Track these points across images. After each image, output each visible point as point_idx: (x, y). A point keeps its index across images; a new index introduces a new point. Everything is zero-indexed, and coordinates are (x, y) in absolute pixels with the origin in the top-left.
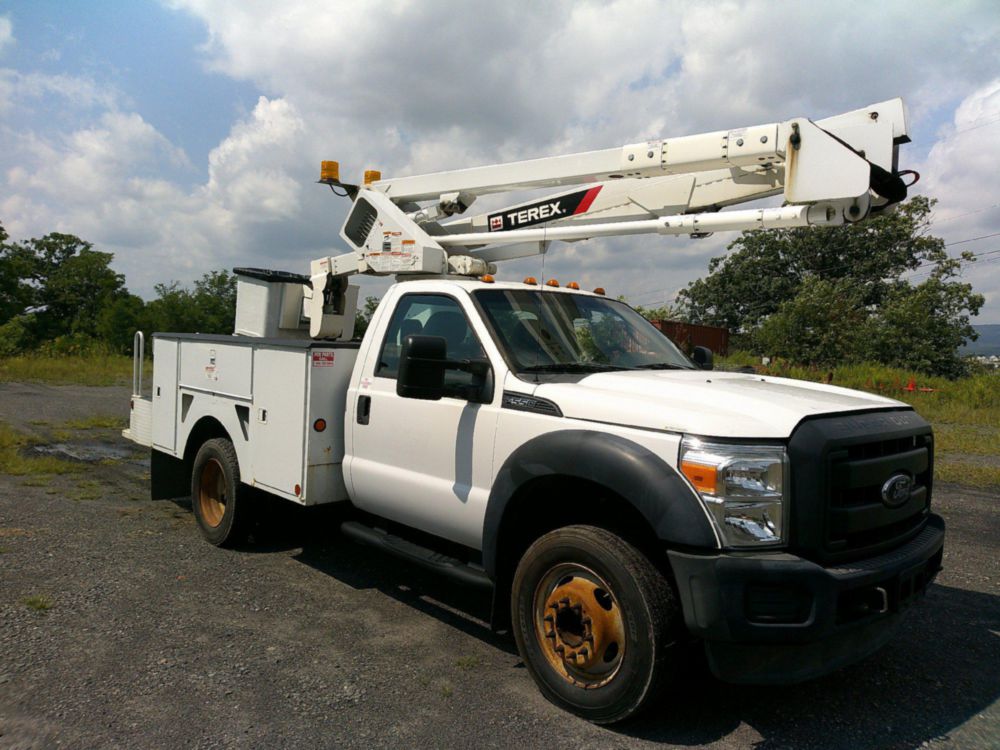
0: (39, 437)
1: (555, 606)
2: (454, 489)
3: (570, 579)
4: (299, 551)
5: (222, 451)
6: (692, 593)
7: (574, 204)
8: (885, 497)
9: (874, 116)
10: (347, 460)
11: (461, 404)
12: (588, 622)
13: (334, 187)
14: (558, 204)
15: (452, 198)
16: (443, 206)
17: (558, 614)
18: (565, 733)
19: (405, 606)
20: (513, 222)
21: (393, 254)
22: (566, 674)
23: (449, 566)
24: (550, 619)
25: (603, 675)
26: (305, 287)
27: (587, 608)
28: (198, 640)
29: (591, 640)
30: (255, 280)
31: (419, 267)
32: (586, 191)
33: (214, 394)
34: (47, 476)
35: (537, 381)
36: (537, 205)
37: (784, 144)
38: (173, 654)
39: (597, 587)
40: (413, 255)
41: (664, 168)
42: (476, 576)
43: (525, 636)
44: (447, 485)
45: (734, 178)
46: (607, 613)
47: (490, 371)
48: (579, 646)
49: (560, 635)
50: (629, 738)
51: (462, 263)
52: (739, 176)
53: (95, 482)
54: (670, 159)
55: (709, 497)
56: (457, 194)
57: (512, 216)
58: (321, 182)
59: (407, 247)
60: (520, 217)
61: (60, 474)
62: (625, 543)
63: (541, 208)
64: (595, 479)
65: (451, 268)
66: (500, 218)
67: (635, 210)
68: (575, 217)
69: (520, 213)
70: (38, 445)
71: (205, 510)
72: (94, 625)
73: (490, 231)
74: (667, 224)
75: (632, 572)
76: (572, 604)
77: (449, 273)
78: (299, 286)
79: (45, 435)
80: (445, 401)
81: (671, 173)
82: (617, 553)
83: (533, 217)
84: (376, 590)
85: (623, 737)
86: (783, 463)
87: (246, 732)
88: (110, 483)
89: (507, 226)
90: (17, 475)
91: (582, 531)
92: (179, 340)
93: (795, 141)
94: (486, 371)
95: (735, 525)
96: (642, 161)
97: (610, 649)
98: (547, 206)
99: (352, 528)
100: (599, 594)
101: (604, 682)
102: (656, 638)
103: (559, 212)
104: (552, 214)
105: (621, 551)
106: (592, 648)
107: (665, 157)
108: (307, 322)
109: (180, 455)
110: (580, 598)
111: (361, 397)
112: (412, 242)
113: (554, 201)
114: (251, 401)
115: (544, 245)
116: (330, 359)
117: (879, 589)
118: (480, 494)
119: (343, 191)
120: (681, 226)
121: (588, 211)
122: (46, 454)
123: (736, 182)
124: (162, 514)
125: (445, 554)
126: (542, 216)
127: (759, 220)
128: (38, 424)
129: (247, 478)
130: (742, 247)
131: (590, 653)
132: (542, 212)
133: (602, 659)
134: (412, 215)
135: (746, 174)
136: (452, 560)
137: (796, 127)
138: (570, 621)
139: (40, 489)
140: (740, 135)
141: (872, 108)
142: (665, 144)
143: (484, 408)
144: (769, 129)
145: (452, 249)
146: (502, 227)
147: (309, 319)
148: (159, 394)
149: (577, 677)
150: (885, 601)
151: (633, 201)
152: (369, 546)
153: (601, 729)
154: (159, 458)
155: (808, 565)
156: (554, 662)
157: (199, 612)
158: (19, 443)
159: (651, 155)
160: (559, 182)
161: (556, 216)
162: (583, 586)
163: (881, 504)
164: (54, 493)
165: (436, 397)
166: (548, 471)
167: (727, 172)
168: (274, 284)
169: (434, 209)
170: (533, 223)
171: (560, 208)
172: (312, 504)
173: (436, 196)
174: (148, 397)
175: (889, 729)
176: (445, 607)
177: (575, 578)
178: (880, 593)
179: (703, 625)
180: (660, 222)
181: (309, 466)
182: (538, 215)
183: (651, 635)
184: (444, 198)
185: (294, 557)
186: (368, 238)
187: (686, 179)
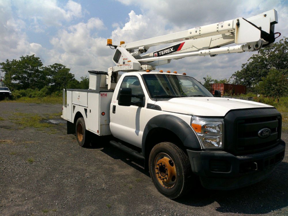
0: (45, 118)
1: (158, 165)
2: (135, 132)
3: (163, 157)
4: (103, 148)
5: (82, 121)
6: (193, 162)
7: (177, 48)
8: (259, 135)
9: (265, 15)
10: (111, 124)
11: (137, 107)
12: (167, 170)
13: (111, 46)
14: (172, 48)
15: (142, 48)
16: (140, 50)
17: (159, 167)
18: (161, 201)
19: (126, 164)
20: (160, 54)
21: (125, 65)
22: (163, 184)
23: (135, 153)
24: (157, 168)
25: (172, 185)
26: (107, 75)
27: (166, 165)
28: (69, 171)
29: (167, 175)
30: (93, 74)
31: (132, 69)
32: (180, 44)
33: (80, 105)
34: (44, 128)
35: (156, 101)
36: (167, 49)
37: (235, 26)
38: (61, 174)
39: (170, 160)
40: (131, 65)
41: (200, 36)
42: (141, 156)
43: (152, 173)
44: (134, 130)
45: (223, 37)
46: (172, 167)
47: (144, 97)
48: (165, 176)
49: (160, 173)
50: (179, 203)
51: (145, 67)
52: (225, 37)
53: (56, 130)
54: (202, 33)
55: (199, 134)
56: (143, 47)
58: (107, 45)
59: (129, 63)
60: (162, 53)
61: (48, 127)
62: (178, 147)
63: (168, 50)
64: (168, 129)
65: (141, 68)
66: (157, 53)
67: (194, 49)
68: (177, 52)
69: (162, 52)
70: (44, 120)
71: (79, 137)
72: (44, 166)
73: (154, 57)
74: (201, 53)
75: (178, 155)
76: (163, 164)
77: (141, 70)
78: (105, 75)
79: (47, 117)
80: (132, 106)
81: (202, 37)
82: (174, 150)
83: (165, 53)
84: (120, 160)
85: (177, 203)
86: (223, 124)
87: (74, 195)
88: (60, 130)
89: (159, 55)
90: (37, 128)
91: (166, 144)
92: (72, 91)
93: (238, 25)
94: (143, 97)
95: (208, 142)
96: (194, 34)
97: (173, 178)
98: (169, 49)
99: (112, 142)
100: (170, 162)
101: (172, 187)
102: (184, 175)
103: (173, 51)
104: (171, 51)
105: (176, 150)
106: (168, 177)
107: (200, 32)
108: (107, 85)
109: (73, 122)
110: (165, 163)
111: (113, 106)
112: (130, 61)
113: (171, 47)
114: (87, 107)
115: (169, 60)
116: (106, 95)
117: (255, 163)
118: (141, 133)
119: (114, 48)
120: (205, 53)
121: (181, 49)
122: (46, 122)
123: (224, 39)
124: (70, 138)
125: (134, 150)
126: (168, 52)
127: (228, 50)
128: (46, 114)
129: (87, 129)
130: (252, 60)
131: (167, 178)
132: (168, 51)
133: (171, 181)
134: (132, 54)
135: (227, 36)
136: (136, 151)
137: (238, 20)
138: (163, 169)
139: (41, 131)
140: (222, 24)
141: (265, 13)
142: (200, 28)
143: (142, 108)
144: (230, 22)
145: (142, 63)
146: (157, 56)
147: (108, 84)
148: (68, 106)
149: (165, 185)
150: (257, 167)
151: (194, 46)
152: (116, 148)
153: (171, 200)
154: (69, 123)
155: (230, 155)
156: (160, 181)
157: (72, 164)
158: (40, 119)
159: (196, 32)
160: (173, 41)
161: (172, 52)
162: (166, 159)
163: (258, 137)
164: (45, 132)
165: (129, 105)
166: (156, 126)
167: (221, 36)
168: (98, 75)
169: (137, 51)
170: (166, 54)
171: (173, 49)
172: (101, 135)
173: (138, 48)
174: (66, 107)
175: (262, 206)
176: (137, 165)
177: (164, 157)
178: (255, 164)
179: (197, 171)
180: (199, 52)
181: (101, 125)
182: (167, 52)
183: (183, 174)
184: (140, 48)
185: (101, 150)
186: (119, 61)
187: (209, 38)
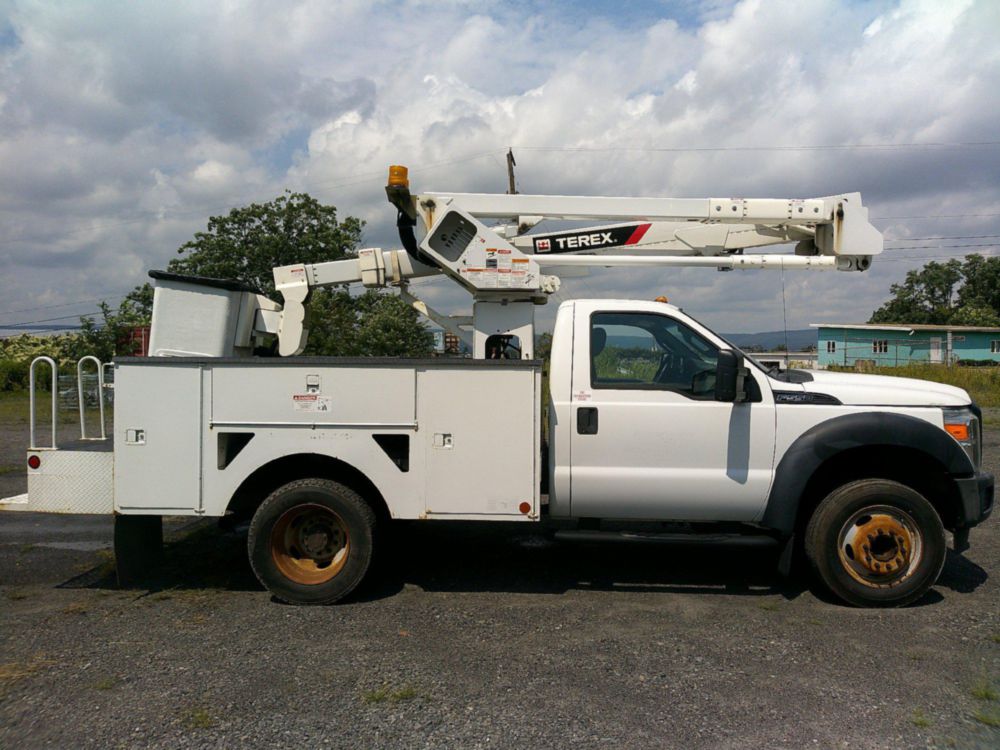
2: (727, 474)
3: (868, 518)
7: (625, 236)
10: (565, 471)
11: (727, 405)
14: (609, 234)
16: (522, 227)
20: (562, 246)
21: (500, 271)
26: (260, 297)
29: (903, 551)
31: (535, 285)
32: (634, 228)
36: (589, 233)
40: (527, 273)
41: (743, 220)
45: (757, 230)
49: (874, 557)
52: (761, 229)
54: (749, 214)
55: (964, 443)
57: (561, 241)
59: (517, 265)
60: (569, 242)
63: (592, 236)
66: (548, 241)
67: (679, 247)
68: (626, 247)
69: (569, 239)
71: (284, 570)
73: (536, 253)
76: (886, 532)
78: (254, 295)
83: (583, 244)
89: (555, 249)
92: (206, 365)
96: (727, 212)
98: (598, 235)
101: (904, 577)
103: (610, 241)
104: (604, 242)
107: (744, 212)
109: (214, 511)
112: (526, 261)
113: (606, 231)
121: (640, 242)
123: (760, 234)
126: (593, 243)
132: (593, 240)
135: (766, 228)
137: (840, 205)
140: (799, 204)
142: (745, 202)
144: (819, 202)
146: (549, 250)
147: (275, 334)
151: (679, 239)
156: (858, 579)
159: (735, 209)
161: (607, 244)
168: (235, 293)
170: (583, 249)
171: (611, 237)
174: (95, 447)
177: (873, 516)
182: (589, 242)
184: (525, 220)
186: (464, 253)
